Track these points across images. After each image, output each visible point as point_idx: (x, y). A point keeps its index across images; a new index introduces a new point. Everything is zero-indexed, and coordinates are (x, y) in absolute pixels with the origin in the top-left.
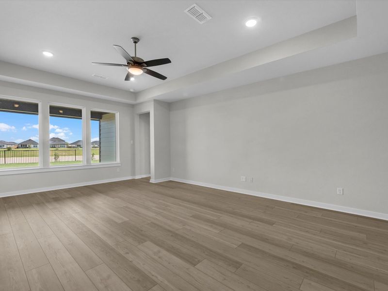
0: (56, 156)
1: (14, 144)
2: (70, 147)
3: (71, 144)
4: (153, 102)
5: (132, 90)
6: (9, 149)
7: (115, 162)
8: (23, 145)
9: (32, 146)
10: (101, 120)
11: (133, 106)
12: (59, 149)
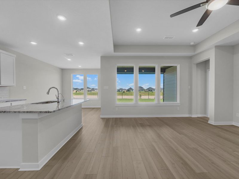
0: (140, 96)
1: (125, 89)
2: (146, 91)
3: (146, 89)
4: (214, 49)
5: (192, 43)
6: (124, 92)
7: (176, 103)
8: (128, 90)
9: (131, 90)
10: (164, 73)
11: (191, 58)
12: (141, 92)
